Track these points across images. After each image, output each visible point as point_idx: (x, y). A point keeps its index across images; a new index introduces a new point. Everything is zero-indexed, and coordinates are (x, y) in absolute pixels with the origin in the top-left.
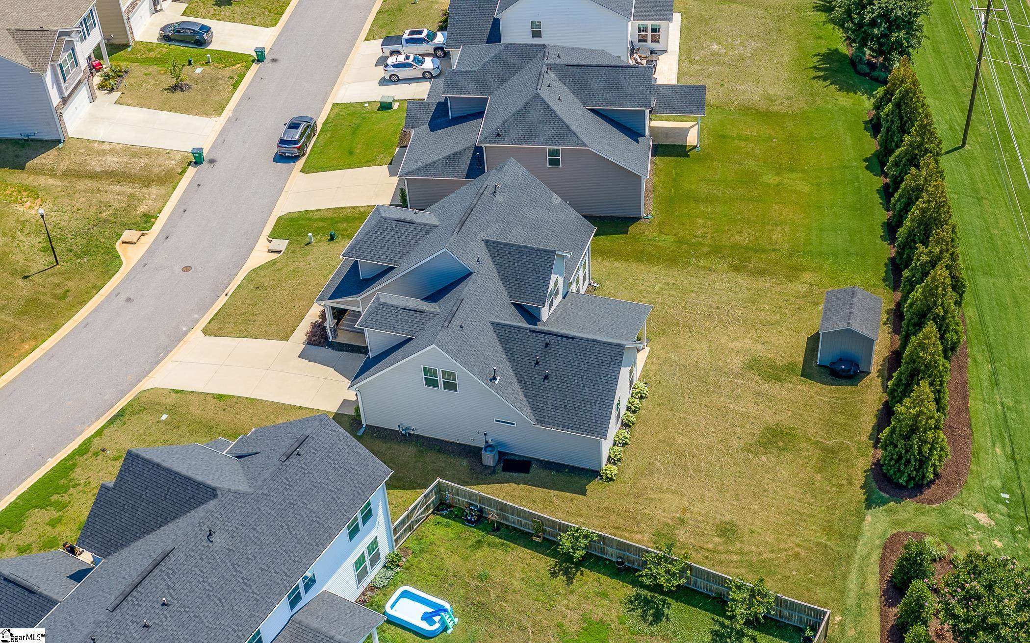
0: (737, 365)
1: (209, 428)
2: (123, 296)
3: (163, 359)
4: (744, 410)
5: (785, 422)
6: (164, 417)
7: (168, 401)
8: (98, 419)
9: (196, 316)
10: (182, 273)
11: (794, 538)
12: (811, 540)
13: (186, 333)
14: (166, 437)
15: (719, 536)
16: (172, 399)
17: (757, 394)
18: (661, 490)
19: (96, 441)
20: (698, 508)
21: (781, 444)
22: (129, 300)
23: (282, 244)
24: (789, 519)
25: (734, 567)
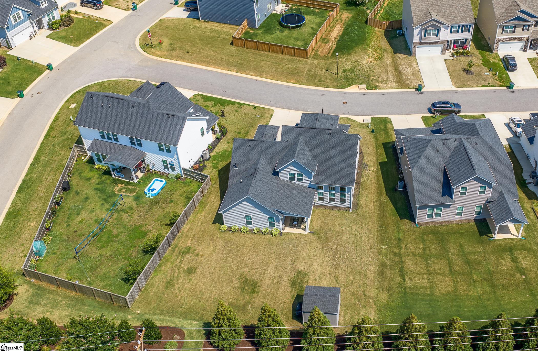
0: (300, 267)
4: (268, 272)
5: (261, 289)
11: (186, 295)
12: (185, 301)
15: (188, 268)
17: (281, 277)
18: (215, 246)
20: (204, 260)
21: (247, 288)
24: (198, 293)
25: (170, 275)
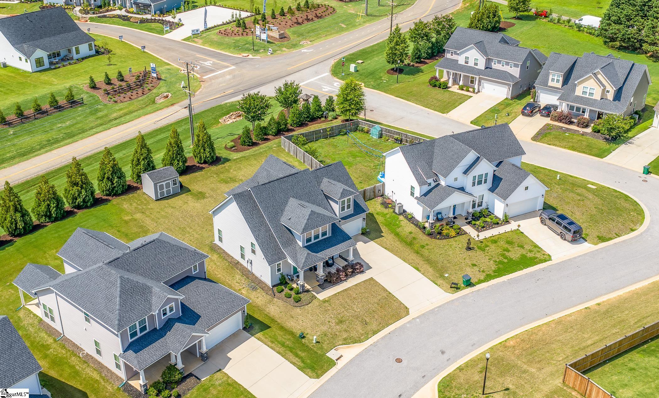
1: (428, 261)
2: (446, 356)
3: (437, 307)
6: (446, 275)
7: (442, 282)
8: (479, 290)
9: (408, 325)
10: (403, 358)
13: (418, 317)
14: (448, 265)
16: (440, 281)
19: (482, 278)
22: (443, 353)
23: (332, 354)
